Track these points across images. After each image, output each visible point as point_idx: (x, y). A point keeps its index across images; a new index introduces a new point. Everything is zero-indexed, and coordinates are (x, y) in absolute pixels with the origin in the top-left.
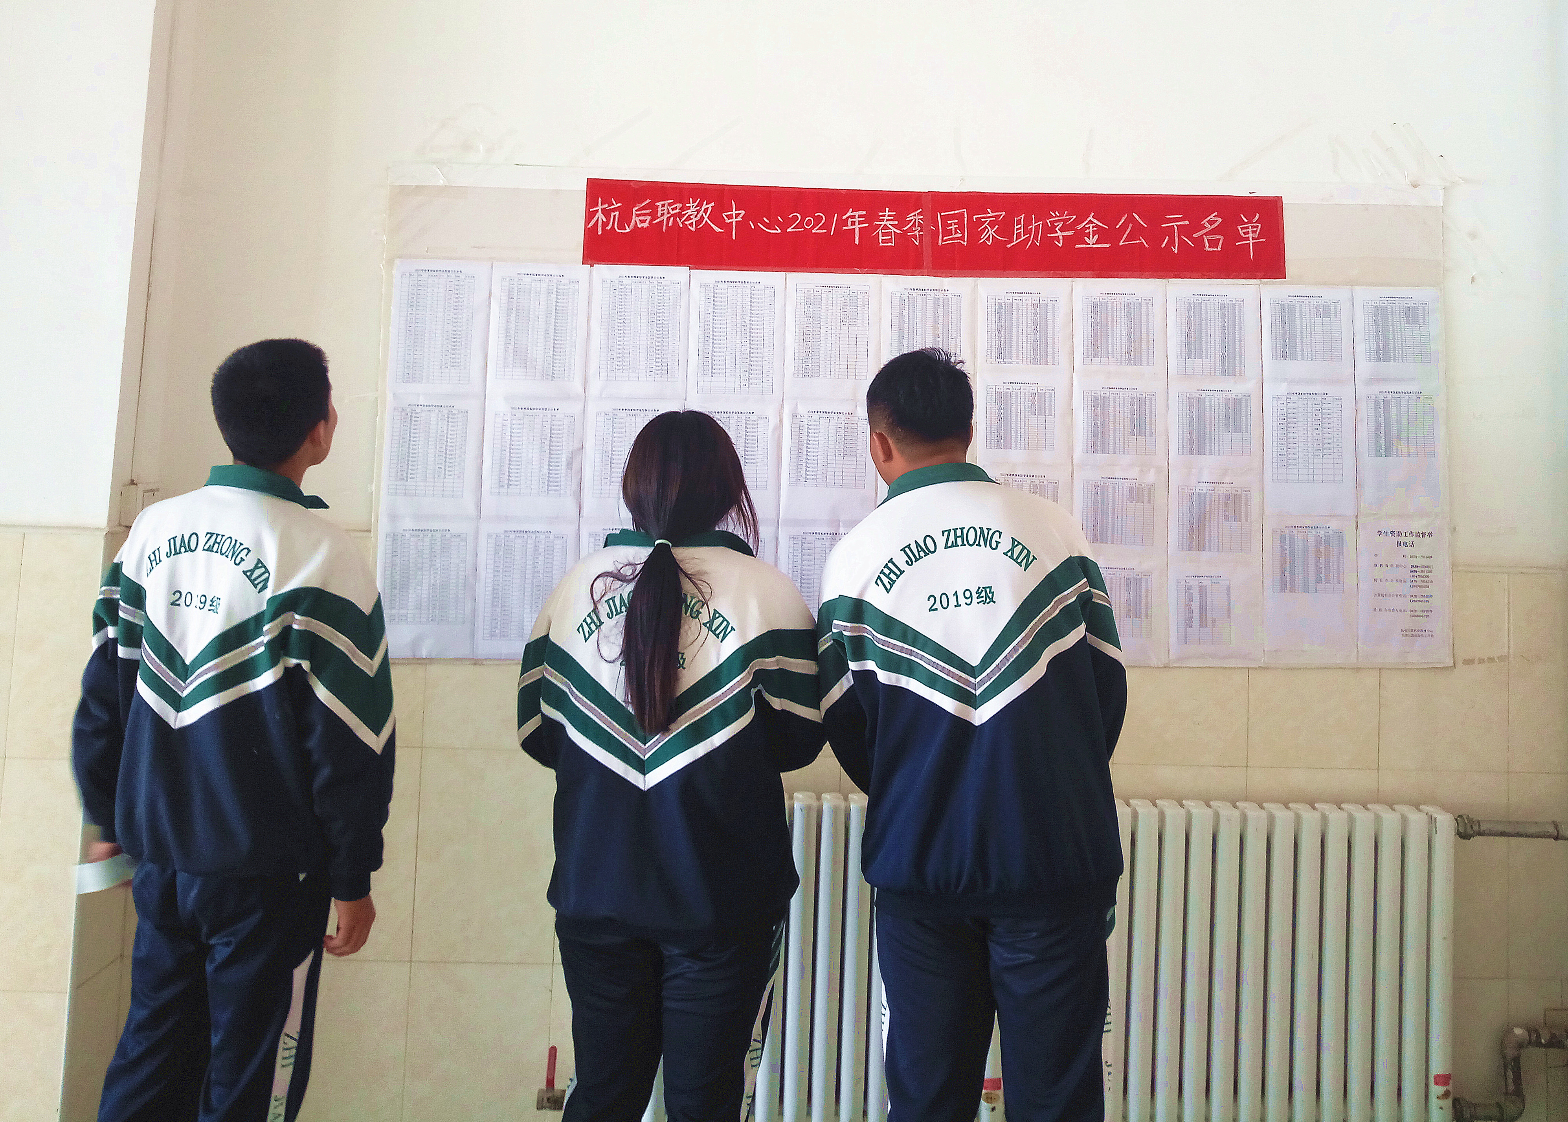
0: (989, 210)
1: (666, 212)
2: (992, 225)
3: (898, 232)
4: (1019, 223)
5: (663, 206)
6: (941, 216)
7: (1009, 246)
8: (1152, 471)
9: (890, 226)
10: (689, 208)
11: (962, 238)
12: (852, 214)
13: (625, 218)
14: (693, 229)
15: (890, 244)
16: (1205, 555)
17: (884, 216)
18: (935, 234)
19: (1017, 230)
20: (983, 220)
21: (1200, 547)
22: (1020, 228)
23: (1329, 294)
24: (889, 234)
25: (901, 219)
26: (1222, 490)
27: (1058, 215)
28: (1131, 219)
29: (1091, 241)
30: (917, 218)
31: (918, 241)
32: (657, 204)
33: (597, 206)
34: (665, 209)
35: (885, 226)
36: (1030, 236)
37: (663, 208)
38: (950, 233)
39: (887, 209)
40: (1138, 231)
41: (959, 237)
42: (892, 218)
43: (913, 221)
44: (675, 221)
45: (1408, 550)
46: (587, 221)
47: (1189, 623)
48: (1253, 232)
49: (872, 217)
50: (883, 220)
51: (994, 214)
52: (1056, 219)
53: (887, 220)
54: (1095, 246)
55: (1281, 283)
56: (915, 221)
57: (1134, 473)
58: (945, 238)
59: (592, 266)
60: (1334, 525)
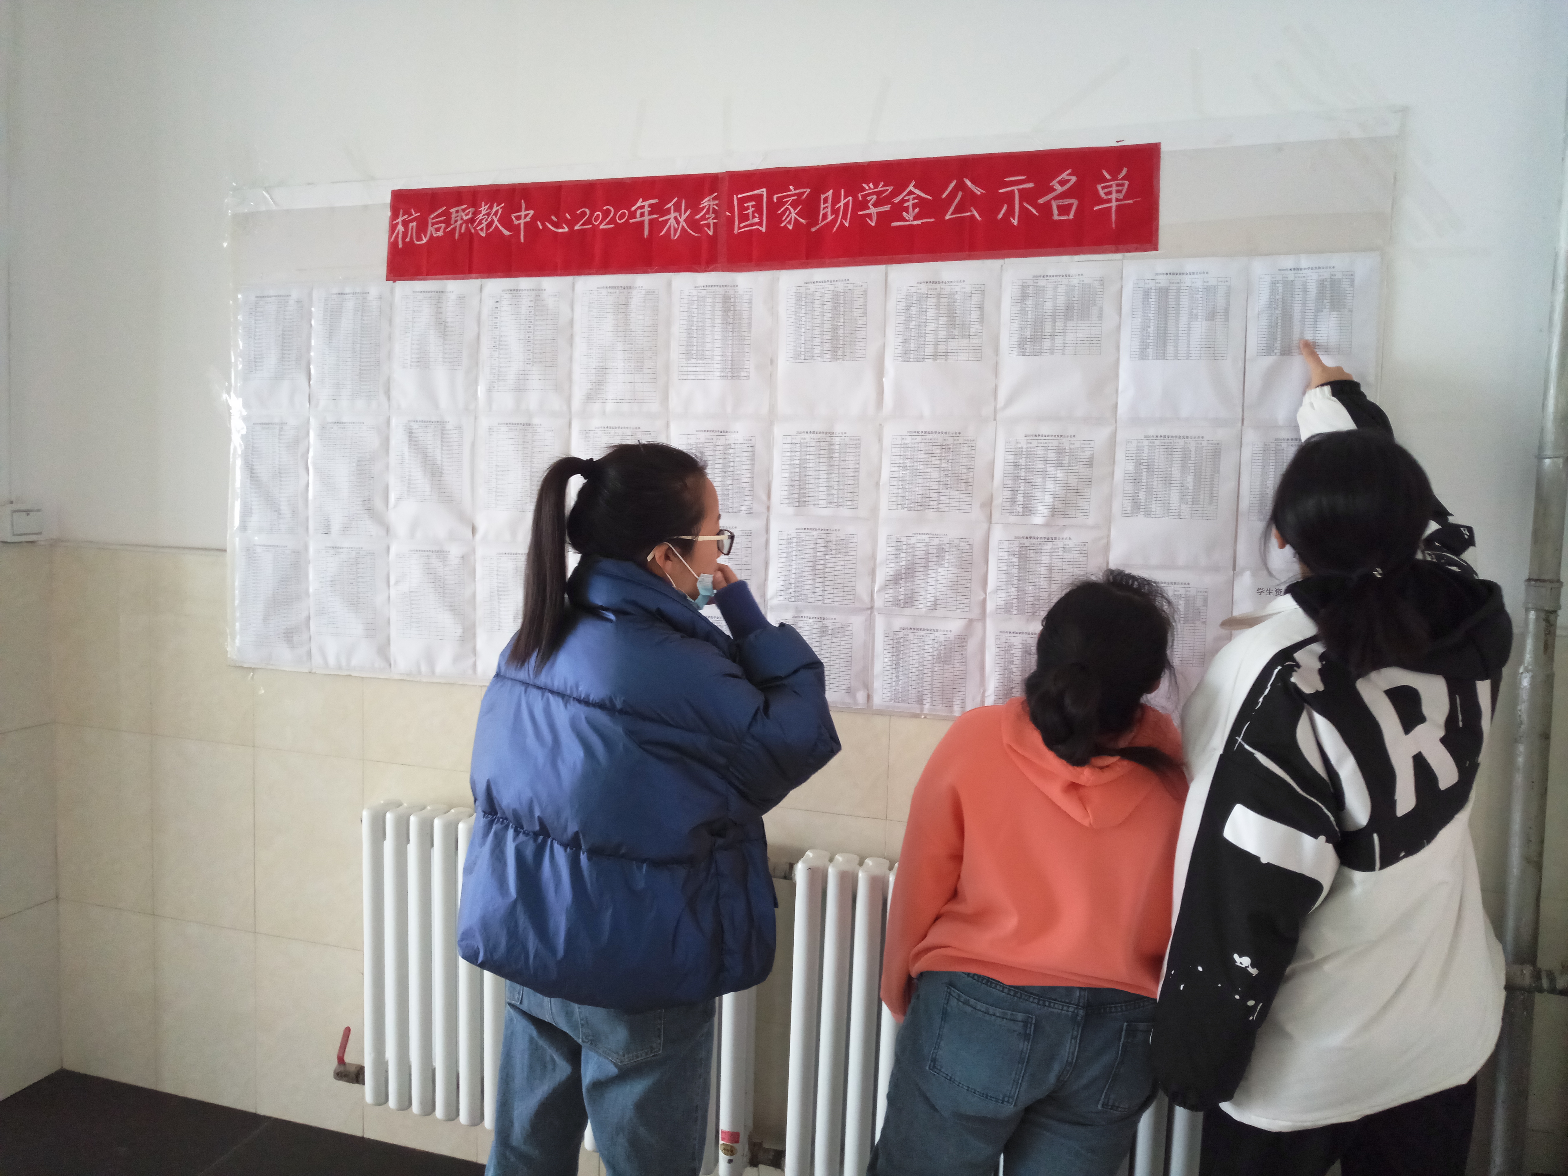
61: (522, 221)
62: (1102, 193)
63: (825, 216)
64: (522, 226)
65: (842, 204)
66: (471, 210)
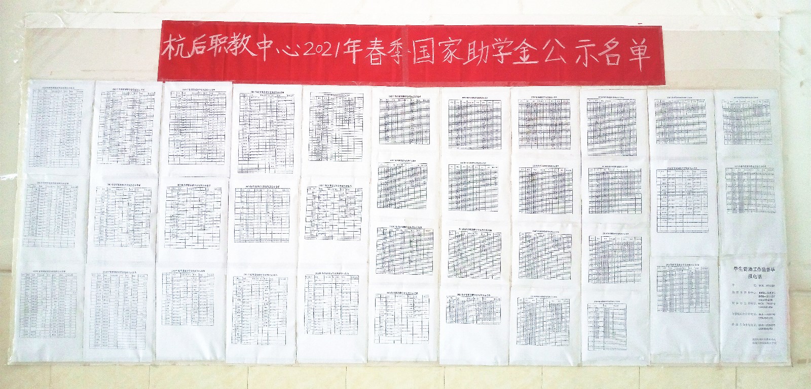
0: (450, 38)
1: (216, 43)
2: (452, 48)
3: (384, 54)
4: (472, 47)
5: (215, 38)
7: (464, 64)
8: (570, 225)
9: (379, 51)
10: (233, 39)
11: (431, 59)
12: (351, 42)
13: (188, 48)
14: (235, 54)
15: (378, 64)
17: (374, 43)
18: (411, 56)
20: (446, 45)
24: (378, 56)
25: (386, 46)
27: (500, 40)
28: (553, 43)
29: (525, 59)
30: (398, 44)
32: (211, 37)
33: (168, 39)
34: (216, 41)
35: (375, 51)
36: (480, 57)
37: (215, 40)
38: (421, 55)
39: (376, 38)
40: (558, 52)
41: (428, 58)
42: (380, 45)
45: (756, 281)
46: (162, 51)
48: (642, 51)
49: (365, 44)
50: (373, 47)
51: (453, 41)
53: (377, 46)
54: (528, 63)
55: (662, 88)
56: (396, 48)
58: (418, 59)
59: (164, 82)
60: (702, 263)
61: (265, 47)
63: (471, 56)
64: (265, 50)
66: (226, 38)
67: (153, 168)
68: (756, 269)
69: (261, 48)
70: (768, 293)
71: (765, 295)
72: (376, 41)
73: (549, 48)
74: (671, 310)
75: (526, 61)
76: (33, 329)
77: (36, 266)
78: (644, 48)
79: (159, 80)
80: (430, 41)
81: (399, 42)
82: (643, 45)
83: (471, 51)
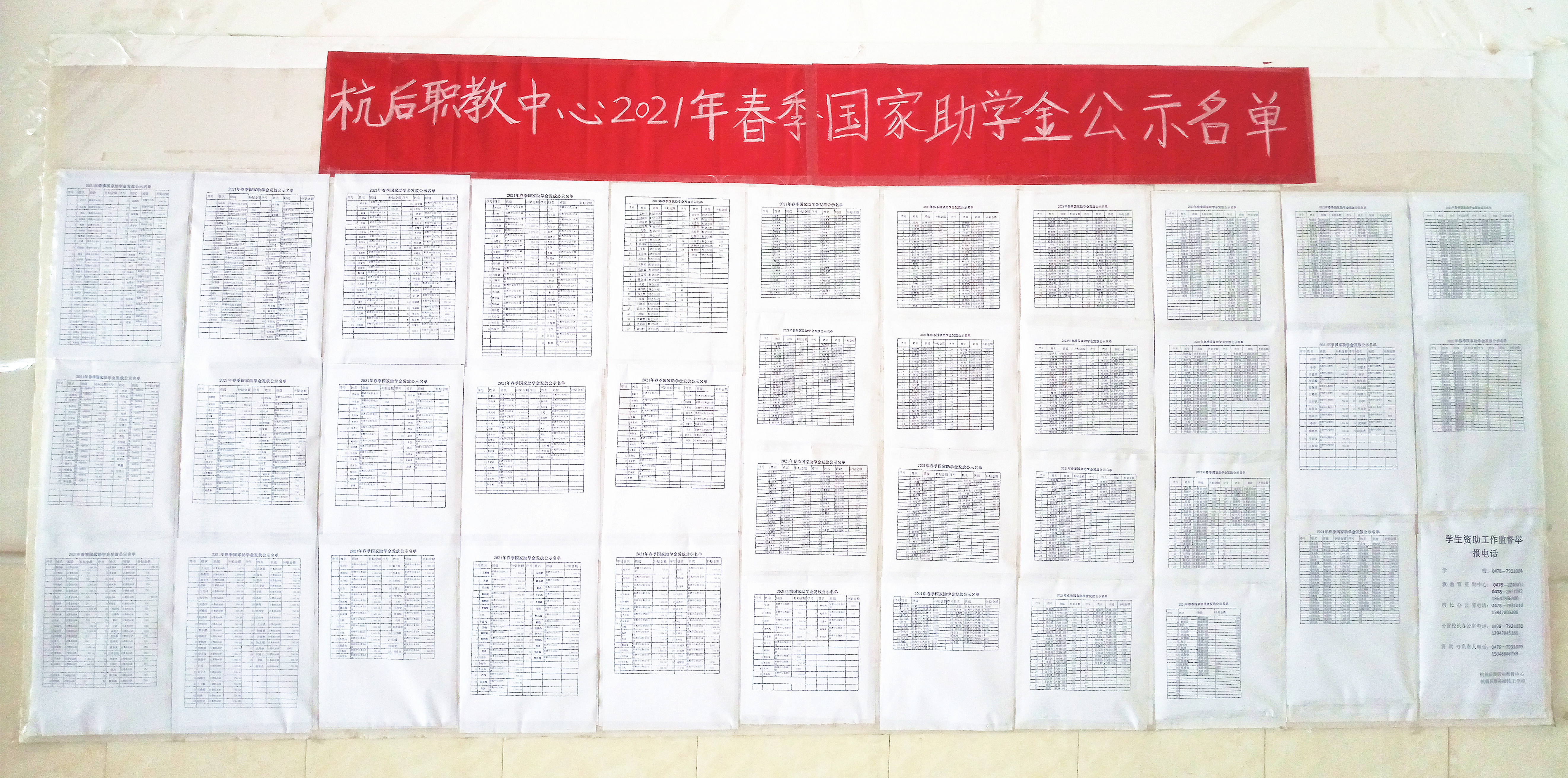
6: (831, 99)
8: (1133, 456)
16: (1205, 574)
18: (823, 125)
19: (940, 116)
21: (1199, 563)
22: (942, 115)
23: (1374, 203)
26: (1231, 482)
31: (799, 134)
43: (791, 107)
44: (450, 111)
47: (1183, 667)
52: (996, 100)
55: (1310, 189)
57: (1107, 462)
59: (332, 175)
60: (1385, 527)
62: (1254, 119)
65: (962, 112)
67: (311, 348)
68: (1488, 540)
69: (526, 108)
70: (1510, 585)
71: (1503, 589)
72: (754, 96)
73: (1091, 110)
74: (1327, 620)
75: (1047, 136)
76: (68, 670)
77: (75, 544)
78: (1274, 110)
79: (322, 171)
80: (860, 97)
81: (800, 96)
82: (1274, 104)
83: (941, 114)
